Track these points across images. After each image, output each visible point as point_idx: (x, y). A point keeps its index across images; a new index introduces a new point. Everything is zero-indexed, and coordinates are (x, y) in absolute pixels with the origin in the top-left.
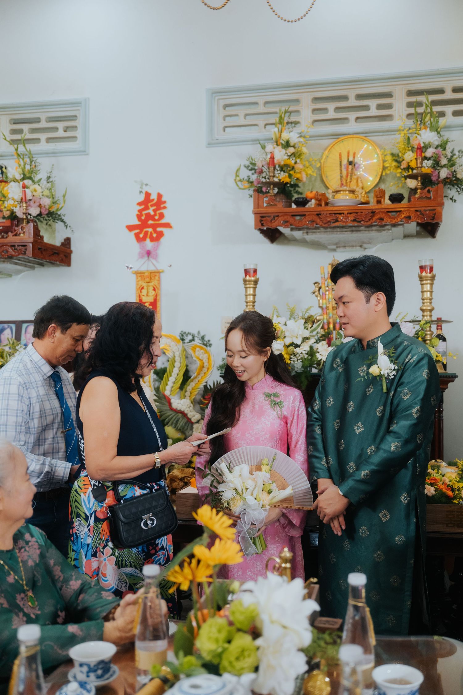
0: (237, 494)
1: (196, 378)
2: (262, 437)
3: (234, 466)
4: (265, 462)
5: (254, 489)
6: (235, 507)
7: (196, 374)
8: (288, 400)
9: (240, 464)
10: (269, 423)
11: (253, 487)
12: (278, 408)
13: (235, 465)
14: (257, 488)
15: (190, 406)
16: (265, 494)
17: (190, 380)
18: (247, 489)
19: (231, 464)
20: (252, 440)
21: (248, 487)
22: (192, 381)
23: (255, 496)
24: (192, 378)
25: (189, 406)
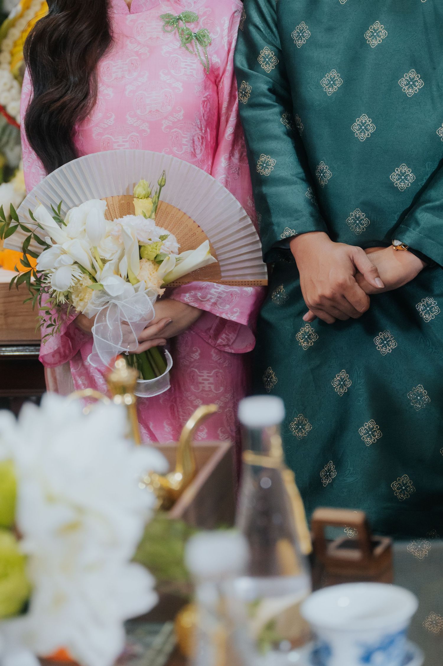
0: (84, 272)
1: (21, 16)
2: (166, 118)
3: (69, 208)
4: (139, 190)
5: (120, 258)
6: (81, 304)
7: (20, 7)
8: (218, 29)
9: (81, 202)
10: (179, 85)
11: (117, 255)
12: (199, 47)
13: (70, 205)
14: (125, 258)
15: (12, 87)
16: (148, 266)
17: (6, 23)
18: (104, 261)
19: (63, 207)
20: (144, 131)
21: (107, 256)
22: (13, 25)
23: (124, 274)
24: (11, 16)
25: (8, 86)
